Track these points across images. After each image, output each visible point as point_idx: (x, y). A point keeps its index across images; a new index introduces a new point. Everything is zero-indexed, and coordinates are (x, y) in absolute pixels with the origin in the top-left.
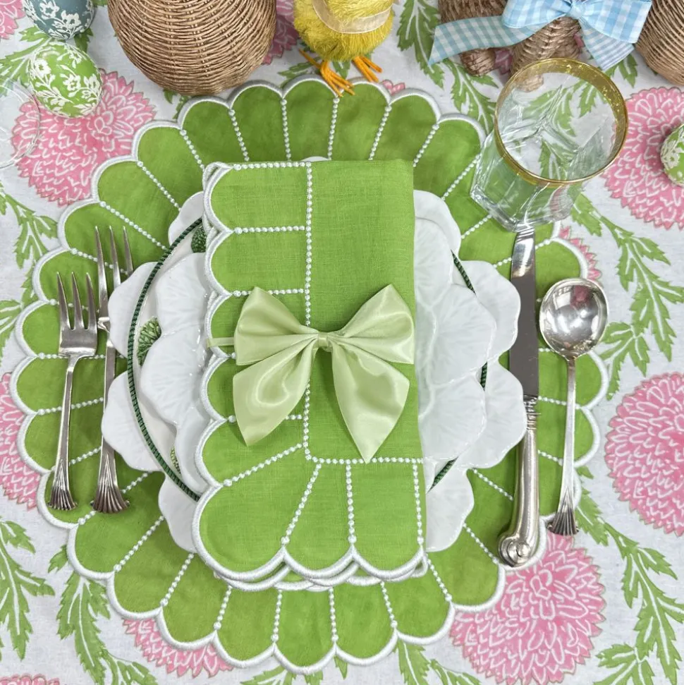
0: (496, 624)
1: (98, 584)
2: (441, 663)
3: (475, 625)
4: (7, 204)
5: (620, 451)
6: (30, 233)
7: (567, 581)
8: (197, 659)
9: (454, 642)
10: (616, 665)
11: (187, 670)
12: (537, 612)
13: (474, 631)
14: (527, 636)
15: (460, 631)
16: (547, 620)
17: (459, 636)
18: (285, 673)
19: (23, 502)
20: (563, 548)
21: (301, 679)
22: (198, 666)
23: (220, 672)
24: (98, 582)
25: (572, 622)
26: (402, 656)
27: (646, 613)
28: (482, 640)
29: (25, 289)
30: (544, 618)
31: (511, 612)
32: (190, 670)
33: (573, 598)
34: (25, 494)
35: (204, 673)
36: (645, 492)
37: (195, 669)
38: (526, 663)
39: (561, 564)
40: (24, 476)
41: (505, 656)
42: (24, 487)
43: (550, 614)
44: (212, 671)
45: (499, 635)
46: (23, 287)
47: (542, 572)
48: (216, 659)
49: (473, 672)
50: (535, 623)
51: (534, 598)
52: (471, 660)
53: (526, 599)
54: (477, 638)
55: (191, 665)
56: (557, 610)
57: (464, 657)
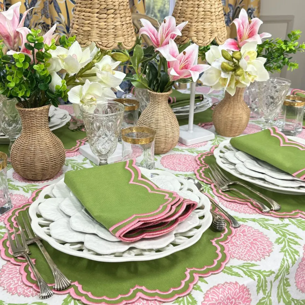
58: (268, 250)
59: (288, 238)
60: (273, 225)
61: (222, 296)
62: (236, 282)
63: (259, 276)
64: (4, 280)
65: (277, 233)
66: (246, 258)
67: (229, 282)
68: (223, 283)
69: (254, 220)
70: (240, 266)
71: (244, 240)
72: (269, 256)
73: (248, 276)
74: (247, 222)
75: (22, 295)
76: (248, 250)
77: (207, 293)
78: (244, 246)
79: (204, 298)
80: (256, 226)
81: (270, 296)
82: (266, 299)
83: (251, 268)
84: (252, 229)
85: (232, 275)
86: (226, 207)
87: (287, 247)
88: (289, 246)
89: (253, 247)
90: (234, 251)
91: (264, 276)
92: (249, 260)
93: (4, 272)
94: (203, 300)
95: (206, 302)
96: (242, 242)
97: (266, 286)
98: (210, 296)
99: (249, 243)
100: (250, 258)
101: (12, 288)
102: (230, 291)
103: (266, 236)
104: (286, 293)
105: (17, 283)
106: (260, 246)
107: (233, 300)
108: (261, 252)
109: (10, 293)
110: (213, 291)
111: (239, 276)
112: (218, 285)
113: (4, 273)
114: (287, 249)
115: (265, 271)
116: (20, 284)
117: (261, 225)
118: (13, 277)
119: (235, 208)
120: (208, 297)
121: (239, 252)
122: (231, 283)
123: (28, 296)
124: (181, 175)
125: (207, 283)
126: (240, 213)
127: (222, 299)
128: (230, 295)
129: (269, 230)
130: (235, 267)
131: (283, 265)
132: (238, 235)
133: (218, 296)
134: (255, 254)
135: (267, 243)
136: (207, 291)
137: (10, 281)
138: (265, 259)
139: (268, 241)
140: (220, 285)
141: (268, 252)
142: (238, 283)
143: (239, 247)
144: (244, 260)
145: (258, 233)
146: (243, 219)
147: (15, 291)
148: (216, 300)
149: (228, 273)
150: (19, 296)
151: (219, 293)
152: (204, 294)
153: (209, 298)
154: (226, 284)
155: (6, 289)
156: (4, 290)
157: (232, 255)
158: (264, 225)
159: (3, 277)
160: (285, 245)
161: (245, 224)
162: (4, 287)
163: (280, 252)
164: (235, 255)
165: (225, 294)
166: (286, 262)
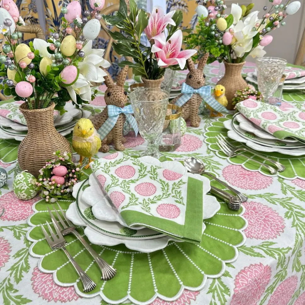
0: (254, 228)
1: (126, 304)
2: (254, 245)
3: (250, 231)
4: (3, 228)
5: (234, 182)
6: (17, 230)
7: (257, 208)
8: (185, 298)
9: (250, 238)
10: (291, 217)
11: (185, 304)
12: (260, 219)
13: (252, 233)
14: (265, 225)
15: (248, 235)
16: (264, 219)
17: (250, 236)
18: (216, 280)
19: (72, 300)
20: (247, 204)
21: (223, 278)
22: (187, 300)
23: (197, 296)
24: (125, 303)
25: (269, 214)
26: (242, 251)
27: (282, 204)
28: (257, 233)
29: (26, 244)
30: (263, 219)
31: (255, 223)
32: (186, 303)
33: (263, 211)
34: (71, 297)
35: (192, 301)
36: (249, 186)
37: (188, 301)
38: (272, 230)
39: (251, 207)
40: (66, 292)
41: (266, 233)
42: (68, 295)
43: (263, 217)
44: (194, 298)
45: (259, 230)
46: (25, 243)
47: (249, 211)
48: (191, 293)
49: (263, 241)
50: (262, 221)
51: (255, 217)
52: (260, 238)
53: (254, 219)
54: (254, 233)
55: (185, 301)
56: (263, 215)
57: (257, 239)
58: (281, 226)
59: (296, 212)
60: (279, 199)
61: (251, 280)
62: (260, 263)
63: (279, 255)
64: (38, 285)
65: (284, 208)
66: (264, 237)
67: (254, 264)
68: (248, 266)
69: (260, 196)
70: (260, 246)
71: (257, 218)
72: (283, 232)
73: (270, 256)
74: (255, 198)
75: (58, 301)
76: (263, 227)
77: (236, 279)
78: (258, 224)
79: (235, 284)
80: (264, 202)
81: (287, 268)
82: (283, 271)
83: (270, 247)
84: (261, 206)
85: (255, 256)
86: (232, 184)
87: (297, 221)
88: (298, 219)
89: (266, 224)
90: (250, 230)
91: (283, 253)
92: (266, 238)
93: (36, 275)
94: (234, 286)
95: (237, 289)
96: (255, 220)
97: (284, 261)
98: (240, 282)
99: (262, 220)
100: (267, 237)
101: (47, 294)
102: (256, 274)
103: (276, 211)
104: (298, 262)
105: (52, 287)
106: (273, 222)
107: (259, 280)
108: (275, 229)
109: (46, 300)
110: (242, 276)
111: (262, 256)
112: (245, 268)
113: (36, 277)
114: (297, 223)
115: (283, 249)
116: (54, 288)
117: (268, 201)
118: (46, 281)
119: (240, 184)
120: (239, 282)
121: (255, 231)
122: (256, 265)
123: (65, 301)
124: (184, 155)
125: (234, 267)
126: (246, 189)
127: (251, 282)
128: (257, 277)
129: (276, 205)
130: (255, 247)
131: (298, 240)
132: (250, 213)
133: (247, 280)
134: (269, 231)
135: (278, 219)
136: (237, 276)
137: (44, 285)
138: (280, 235)
139: (278, 216)
140: (246, 268)
141: (281, 228)
142: (262, 264)
143: (254, 225)
144: (262, 239)
145: (268, 209)
146: (251, 195)
147: (50, 297)
148: (246, 285)
149: (251, 255)
150: (56, 302)
151: (247, 277)
152: (234, 280)
153: (240, 284)
154: (251, 267)
155: (42, 296)
156: (39, 296)
157: (250, 235)
158: (271, 200)
159: (36, 282)
160: (294, 219)
161: (254, 200)
162: (39, 294)
163: (292, 227)
164: (253, 234)
165: (253, 278)
166: (299, 236)
